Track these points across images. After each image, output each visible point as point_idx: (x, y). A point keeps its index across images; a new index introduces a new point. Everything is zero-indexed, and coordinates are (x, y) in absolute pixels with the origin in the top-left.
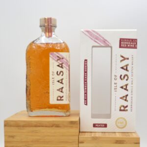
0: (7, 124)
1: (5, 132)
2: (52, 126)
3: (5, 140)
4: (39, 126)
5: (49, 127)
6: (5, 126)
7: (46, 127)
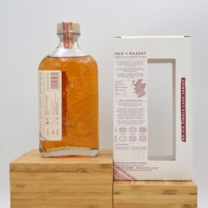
0: (14, 169)
1: (11, 180)
2: (76, 172)
3: (11, 190)
4: (59, 172)
5: (72, 172)
6: (11, 171)
7: (68, 172)
